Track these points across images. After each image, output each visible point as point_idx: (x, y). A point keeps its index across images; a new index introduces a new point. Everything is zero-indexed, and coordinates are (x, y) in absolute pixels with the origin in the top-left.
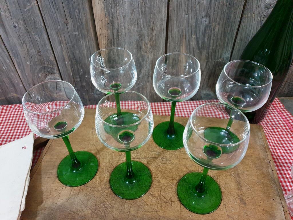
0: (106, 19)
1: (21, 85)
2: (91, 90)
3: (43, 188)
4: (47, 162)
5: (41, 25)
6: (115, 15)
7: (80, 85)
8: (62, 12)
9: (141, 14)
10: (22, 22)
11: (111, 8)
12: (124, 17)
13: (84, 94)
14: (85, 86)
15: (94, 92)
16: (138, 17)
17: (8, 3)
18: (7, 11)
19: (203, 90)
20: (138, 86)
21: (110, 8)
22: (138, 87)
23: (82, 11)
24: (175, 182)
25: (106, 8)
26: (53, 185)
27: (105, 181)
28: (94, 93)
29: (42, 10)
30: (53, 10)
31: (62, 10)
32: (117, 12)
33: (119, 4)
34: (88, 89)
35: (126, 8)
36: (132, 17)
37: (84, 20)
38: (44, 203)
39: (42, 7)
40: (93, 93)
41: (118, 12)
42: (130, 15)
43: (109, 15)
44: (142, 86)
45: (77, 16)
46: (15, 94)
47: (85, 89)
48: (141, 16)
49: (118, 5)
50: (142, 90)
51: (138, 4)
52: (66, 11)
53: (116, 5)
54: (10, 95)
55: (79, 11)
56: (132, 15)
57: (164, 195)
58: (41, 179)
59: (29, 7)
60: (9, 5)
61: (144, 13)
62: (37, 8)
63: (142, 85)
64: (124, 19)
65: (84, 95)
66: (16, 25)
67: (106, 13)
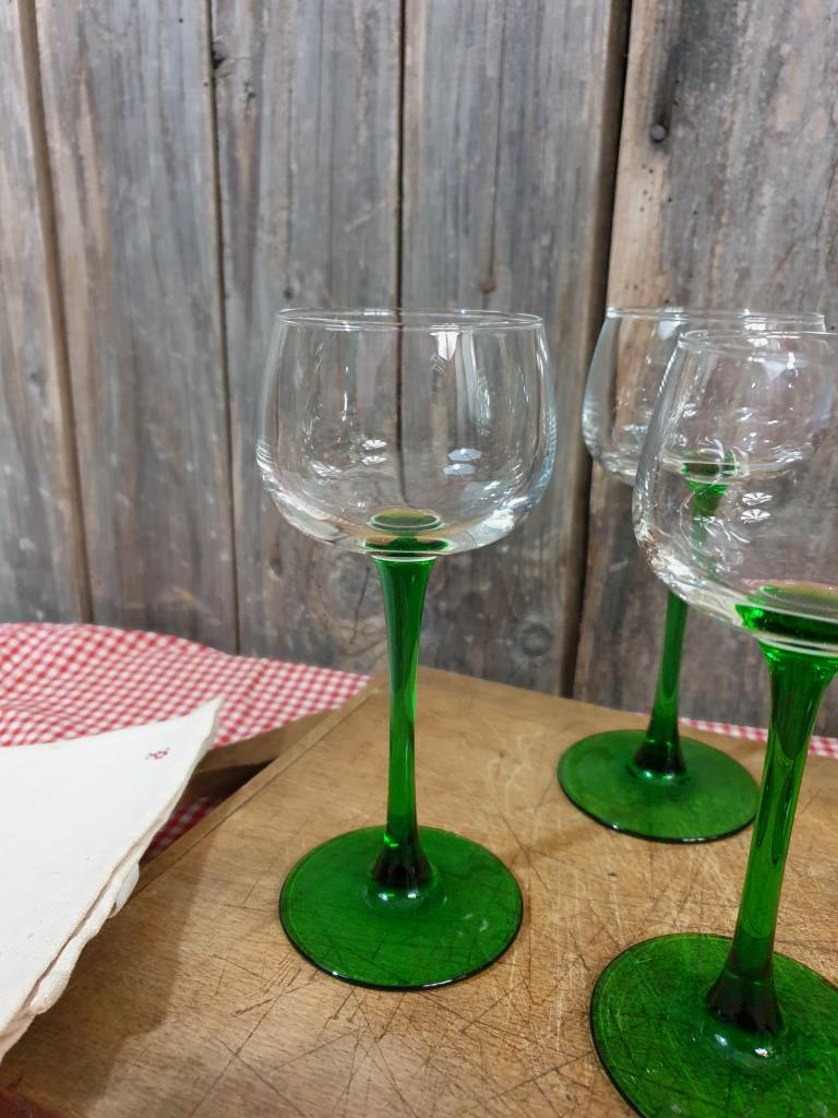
0: (660, 281)
1: (225, 557)
2: (504, 623)
5: (385, 292)
6: (702, 267)
7: (465, 589)
8: (484, 244)
9: (827, 266)
10: (318, 277)
11: (694, 233)
12: (744, 274)
13: (470, 639)
14: (486, 597)
15: (519, 635)
16: (807, 280)
17: (296, 199)
18: (282, 233)
21: (686, 234)
23: (564, 236)
25: (668, 233)
26: (244, 948)
27: (560, 1007)
28: (514, 639)
29: (411, 231)
30: (451, 232)
31: (484, 234)
32: (713, 251)
33: (733, 214)
34: (492, 617)
35: (760, 236)
36: (780, 278)
37: (563, 279)
39: (411, 219)
40: (509, 643)
41: (719, 249)
42: (772, 267)
43: (675, 264)
45: (537, 262)
46: (186, 595)
47: (481, 616)
48: (822, 274)
49: (724, 220)
51: (816, 220)
52: (502, 235)
53: (719, 216)
54: (166, 597)
55: (553, 241)
56: (779, 268)
59: (366, 218)
60: (295, 207)
62: (393, 222)
64: (739, 285)
65: (466, 643)
66: (296, 286)
67: (665, 251)
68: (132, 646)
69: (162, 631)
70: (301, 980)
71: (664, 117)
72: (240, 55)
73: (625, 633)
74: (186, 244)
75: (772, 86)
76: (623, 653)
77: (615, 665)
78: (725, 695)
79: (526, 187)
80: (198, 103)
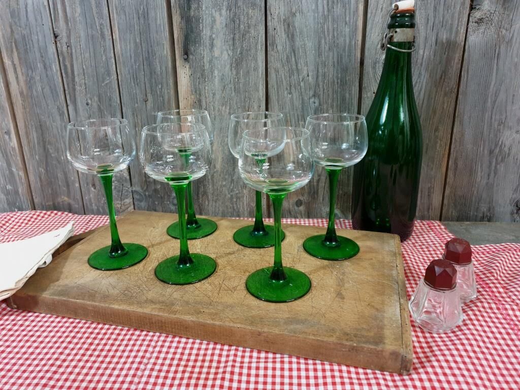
0: (193, 97)
1: (77, 185)
2: (166, 197)
3: (64, 270)
4: (80, 250)
5: (117, 103)
6: (203, 92)
7: (153, 188)
8: (143, 88)
9: (235, 91)
10: (96, 99)
11: (199, 83)
12: (214, 94)
13: (157, 203)
14: (159, 190)
15: (171, 200)
16: (230, 96)
17: (86, 77)
18: (83, 87)
19: (324, 206)
20: (231, 194)
21: (197, 84)
22: (232, 196)
23: (165, 85)
24: (248, 274)
25: (192, 84)
26: (79, 268)
27: (150, 268)
28: (170, 201)
29: (122, 85)
30: (133, 85)
31: (143, 85)
32: (205, 88)
33: (208, 78)
34: (162, 195)
35: (216, 84)
36: (223, 95)
37: (166, 97)
38: (60, 281)
39: (121, 81)
40: (168, 203)
41: (206, 88)
42: (221, 92)
43: (196, 92)
44: (237, 194)
45: (158, 93)
46: (66, 198)
47: (159, 196)
48: (233, 93)
49: (206, 80)
50: (237, 200)
51: (230, 79)
52: (148, 85)
53: (205, 80)
54: (60, 200)
55: (162, 87)
56: (223, 93)
57: (226, 284)
58: (66, 262)
59: (108, 81)
60: (86, 79)
61: (237, 90)
62: (116, 82)
63: (237, 192)
64: (213, 98)
66: (89, 101)
67: (193, 89)
68: (49, 215)
69: (59, 210)
70: (92, 271)
71: (186, 53)
72: (63, 35)
73: (200, 196)
74: (53, 91)
75: (212, 46)
76: (201, 202)
77: (199, 206)
78: (230, 210)
79: (152, 72)
80: (52, 49)
